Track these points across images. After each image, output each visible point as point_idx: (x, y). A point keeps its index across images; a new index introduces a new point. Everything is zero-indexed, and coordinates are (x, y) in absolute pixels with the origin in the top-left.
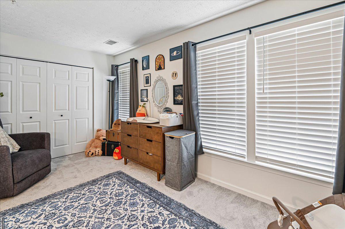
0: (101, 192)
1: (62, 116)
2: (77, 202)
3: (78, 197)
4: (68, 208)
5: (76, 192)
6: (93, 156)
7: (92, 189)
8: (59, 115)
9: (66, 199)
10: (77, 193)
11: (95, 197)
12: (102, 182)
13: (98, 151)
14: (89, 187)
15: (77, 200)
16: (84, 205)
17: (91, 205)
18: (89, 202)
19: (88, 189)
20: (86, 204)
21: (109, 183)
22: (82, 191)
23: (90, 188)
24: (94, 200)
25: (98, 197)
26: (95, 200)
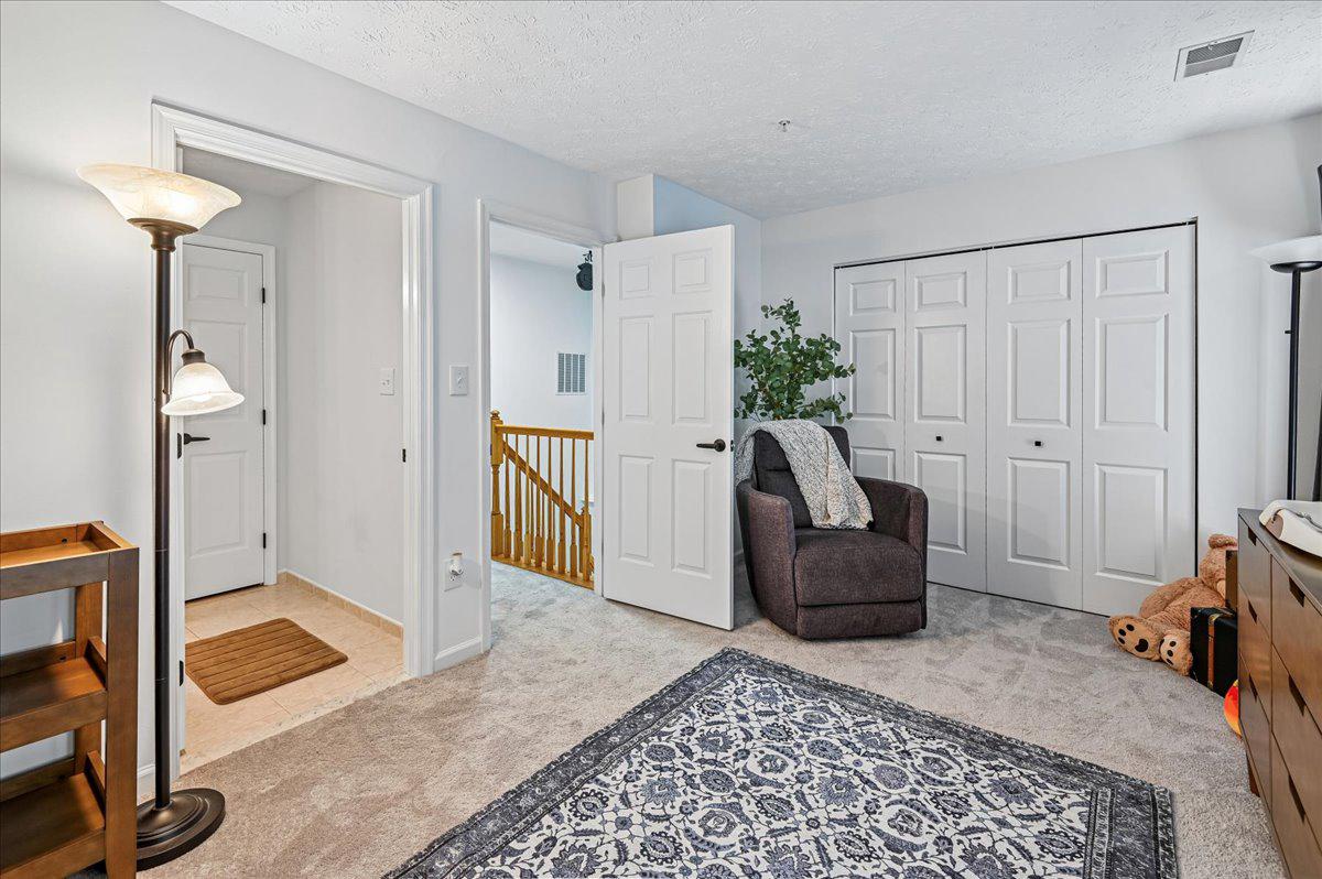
0: (952, 795)
1: (1038, 444)
2: (856, 757)
3: (886, 747)
4: (825, 750)
5: (903, 728)
6: (1141, 654)
7: (950, 758)
8: (1030, 442)
9: (857, 724)
10: (897, 734)
11: (908, 787)
12: (1011, 768)
13: (1173, 644)
14: (953, 746)
15: (863, 751)
16: (856, 781)
17: (869, 797)
18: (879, 785)
19: (938, 751)
20: (867, 782)
21: (1031, 790)
22: (920, 740)
23: (951, 751)
24: (895, 794)
25: (914, 797)
26: (893, 798)
